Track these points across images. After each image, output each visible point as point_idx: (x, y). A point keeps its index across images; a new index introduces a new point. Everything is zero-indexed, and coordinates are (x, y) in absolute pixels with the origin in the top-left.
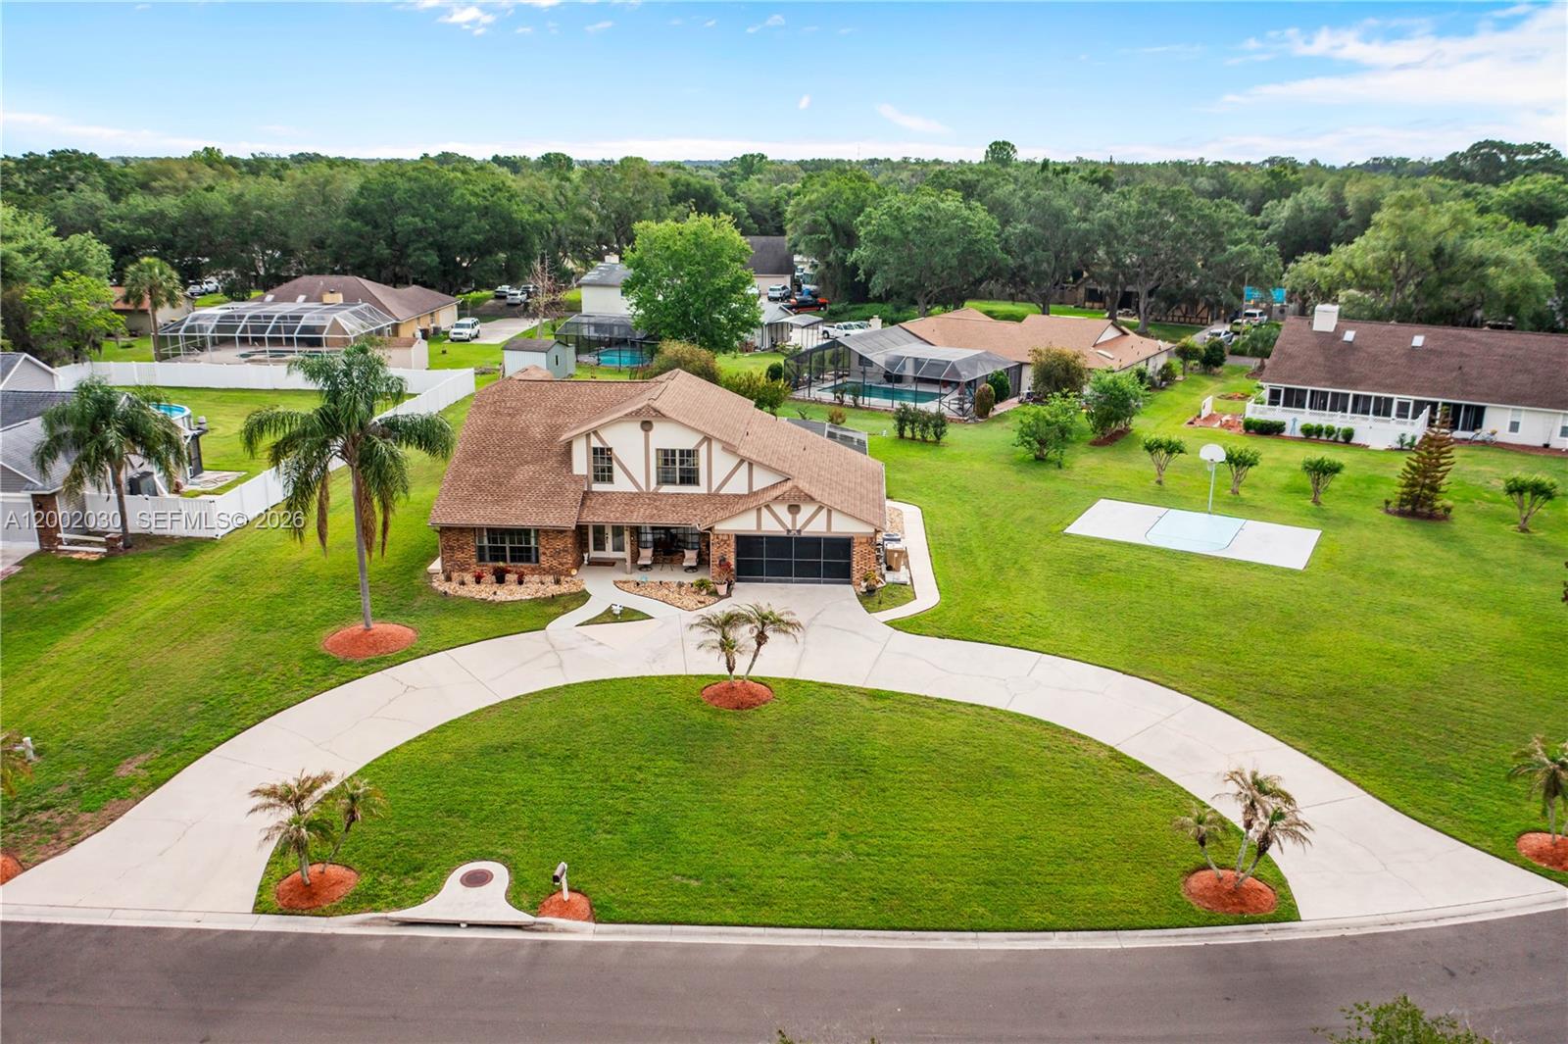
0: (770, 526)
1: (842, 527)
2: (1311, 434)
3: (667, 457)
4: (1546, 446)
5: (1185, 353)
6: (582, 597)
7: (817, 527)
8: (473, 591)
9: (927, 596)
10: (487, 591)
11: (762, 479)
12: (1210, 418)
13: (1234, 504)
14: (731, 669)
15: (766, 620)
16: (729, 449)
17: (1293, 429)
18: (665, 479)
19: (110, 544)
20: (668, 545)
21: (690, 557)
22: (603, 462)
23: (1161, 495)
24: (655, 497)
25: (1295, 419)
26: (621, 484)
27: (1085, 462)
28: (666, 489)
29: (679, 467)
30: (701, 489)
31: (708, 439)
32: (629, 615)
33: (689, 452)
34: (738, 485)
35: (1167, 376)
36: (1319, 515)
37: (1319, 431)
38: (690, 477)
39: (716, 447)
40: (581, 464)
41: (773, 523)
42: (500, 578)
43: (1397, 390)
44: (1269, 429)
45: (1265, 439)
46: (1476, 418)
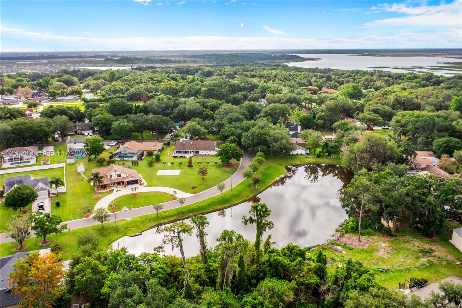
0: (130, 180)
1: (137, 179)
2: (181, 157)
3: (118, 175)
4: (205, 154)
5: (165, 144)
6: (113, 190)
7: (134, 179)
8: (102, 191)
9: (146, 184)
10: (103, 191)
11: (127, 175)
12: (169, 155)
13: (173, 168)
15: (136, 188)
16: (124, 173)
17: (179, 156)
18: (118, 177)
19: (57, 194)
20: (119, 183)
21: (121, 184)
22: (111, 176)
23: (165, 168)
24: (117, 179)
25: (179, 155)
26: (113, 178)
27: (156, 165)
29: (119, 175)
30: (122, 177)
31: (122, 172)
32: (119, 190)
34: (125, 176)
35: (163, 148)
36: (181, 168)
38: (120, 176)
40: (109, 177)
41: (130, 179)
42: (104, 189)
43: (190, 150)
44: (176, 157)
45: (176, 158)
46: (198, 152)
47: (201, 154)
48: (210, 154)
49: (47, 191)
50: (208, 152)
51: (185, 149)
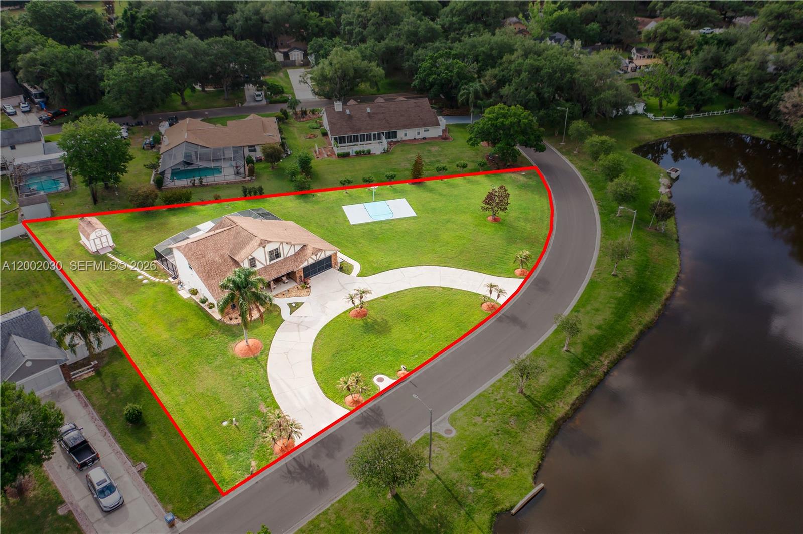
0: (311, 261)
1: (328, 254)
2: (359, 154)
3: (271, 252)
4: (415, 139)
6: (275, 306)
7: (322, 257)
9: (356, 265)
11: (297, 248)
12: (320, 152)
14: (354, 304)
16: (288, 243)
17: (352, 153)
18: (271, 259)
20: (278, 279)
21: (287, 281)
22: (253, 262)
23: (354, 198)
24: (270, 267)
25: (352, 149)
26: (259, 266)
28: (273, 262)
29: (275, 254)
30: (282, 258)
31: (282, 243)
32: (297, 305)
33: (277, 249)
34: (292, 252)
36: (397, 192)
37: (360, 152)
38: (278, 256)
39: (284, 244)
40: (247, 265)
43: (372, 130)
44: (345, 156)
45: (347, 159)
46: (395, 135)
47: (405, 138)
48: (428, 135)
49: (57, 366)
50: (421, 130)
51: (359, 131)
